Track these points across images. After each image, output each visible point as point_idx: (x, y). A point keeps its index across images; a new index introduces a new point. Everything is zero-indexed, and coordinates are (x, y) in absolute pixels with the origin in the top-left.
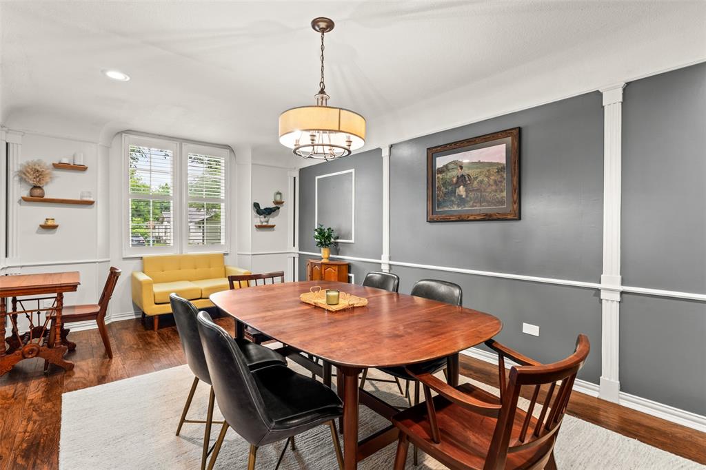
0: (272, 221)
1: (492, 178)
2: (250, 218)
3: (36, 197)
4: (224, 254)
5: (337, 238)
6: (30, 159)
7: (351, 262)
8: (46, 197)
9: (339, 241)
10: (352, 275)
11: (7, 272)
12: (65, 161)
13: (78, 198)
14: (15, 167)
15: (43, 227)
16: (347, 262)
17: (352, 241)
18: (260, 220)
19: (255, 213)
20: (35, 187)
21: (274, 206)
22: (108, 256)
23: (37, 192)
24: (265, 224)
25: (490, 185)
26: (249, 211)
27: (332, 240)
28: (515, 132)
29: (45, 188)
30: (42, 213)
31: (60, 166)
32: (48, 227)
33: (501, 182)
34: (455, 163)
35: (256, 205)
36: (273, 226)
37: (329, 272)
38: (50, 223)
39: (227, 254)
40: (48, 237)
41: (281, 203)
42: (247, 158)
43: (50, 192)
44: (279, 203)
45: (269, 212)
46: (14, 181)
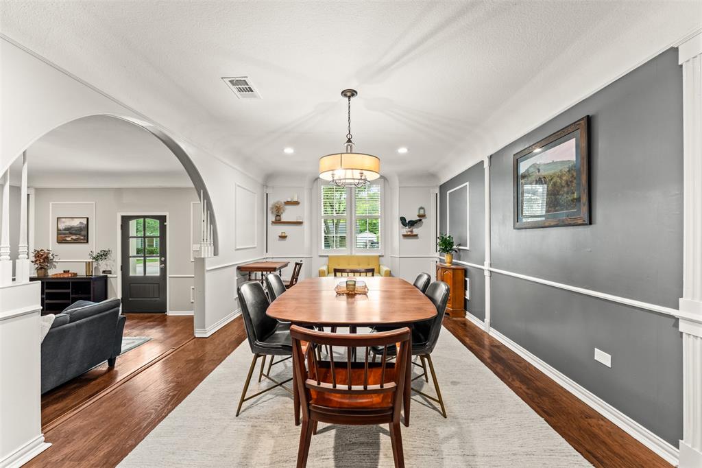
0: (416, 231)
1: (564, 178)
2: (398, 229)
3: (278, 221)
4: (380, 256)
5: (460, 245)
6: (275, 201)
7: (468, 267)
8: (282, 220)
9: (460, 247)
10: (467, 279)
11: (267, 260)
12: (289, 200)
13: (295, 220)
14: (269, 206)
15: (280, 237)
16: (465, 267)
17: (467, 248)
18: (406, 230)
19: (401, 225)
20: (277, 216)
21: (418, 218)
22: (311, 254)
23: (278, 218)
24: (409, 233)
25: (562, 186)
26: (397, 224)
27: (455, 247)
28: (583, 123)
29: (282, 216)
30: (281, 229)
31: (288, 203)
32: (283, 237)
33: (572, 182)
34: (534, 165)
35: (403, 219)
36: (416, 235)
37: (447, 274)
38: (283, 234)
39: (383, 256)
40: (283, 242)
41: (424, 216)
42: (396, 183)
43: (284, 218)
44: (422, 216)
45: (412, 224)
46: (269, 212)
